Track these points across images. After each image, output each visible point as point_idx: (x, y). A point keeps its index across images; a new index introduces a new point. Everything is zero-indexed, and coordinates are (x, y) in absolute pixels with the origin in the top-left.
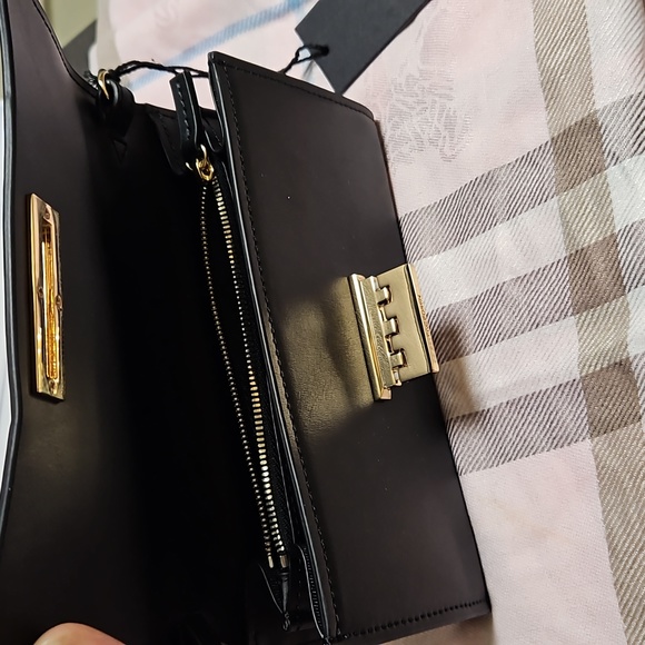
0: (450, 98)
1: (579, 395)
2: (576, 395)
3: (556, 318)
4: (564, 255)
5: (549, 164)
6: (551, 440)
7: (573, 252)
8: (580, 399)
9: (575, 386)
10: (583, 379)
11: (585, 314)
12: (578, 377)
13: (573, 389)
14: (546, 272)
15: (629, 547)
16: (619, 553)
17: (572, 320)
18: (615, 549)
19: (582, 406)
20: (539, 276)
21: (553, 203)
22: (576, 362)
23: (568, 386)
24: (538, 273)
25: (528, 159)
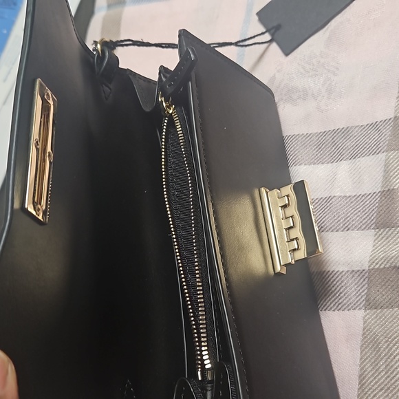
0: (335, 74)
1: (364, 280)
2: (362, 280)
3: (363, 228)
4: (379, 190)
5: (387, 132)
6: (337, 304)
7: (387, 189)
8: (364, 283)
9: (363, 274)
10: (370, 271)
11: (382, 230)
12: (367, 268)
13: (361, 276)
14: (363, 198)
15: (373, 386)
16: (366, 388)
17: (372, 232)
18: (363, 385)
19: (364, 288)
20: (359, 199)
21: (382, 156)
22: (368, 259)
23: (358, 273)
24: (358, 197)
25: (374, 126)
